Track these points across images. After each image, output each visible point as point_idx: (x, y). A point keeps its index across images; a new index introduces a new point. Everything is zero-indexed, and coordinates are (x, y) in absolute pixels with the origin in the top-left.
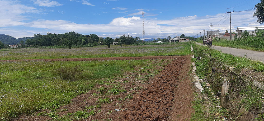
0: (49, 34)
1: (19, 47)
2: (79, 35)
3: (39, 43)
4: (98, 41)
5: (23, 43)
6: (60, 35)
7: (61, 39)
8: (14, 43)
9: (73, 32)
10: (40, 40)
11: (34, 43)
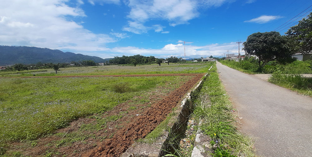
0: (124, 56)
1: (105, 65)
2: (142, 57)
3: (117, 62)
4: (155, 61)
5: (107, 62)
6: (130, 57)
7: (131, 60)
8: (102, 62)
9: (139, 55)
10: (118, 60)
11: (114, 62)
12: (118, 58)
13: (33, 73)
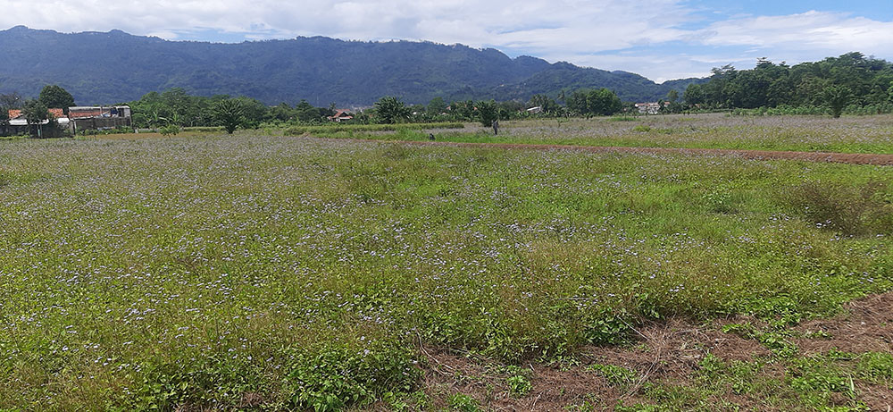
0: (765, 66)
1: (662, 110)
2: (877, 65)
3: (725, 97)
5: (676, 97)
6: (802, 69)
7: (807, 83)
8: (648, 99)
9: (857, 56)
10: (732, 88)
11: (709, 96)
12: (733, 74)
13: (428, 132)
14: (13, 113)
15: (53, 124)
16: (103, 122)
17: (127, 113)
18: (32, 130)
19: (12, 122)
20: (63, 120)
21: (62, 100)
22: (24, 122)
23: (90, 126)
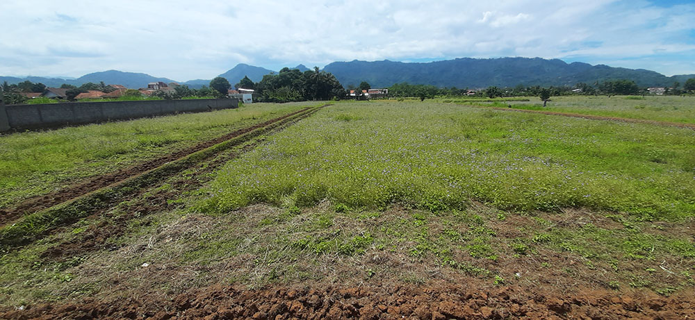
13: (509, 103)
14: (352, 92)
15: (363, 95)
16: (379, 95)
17: (387, 92)
18: (357, 98)
19: (351, 95)
20: (367, 94)
21: (366, 86)
22: (354, 95)
23: (374, 97)
